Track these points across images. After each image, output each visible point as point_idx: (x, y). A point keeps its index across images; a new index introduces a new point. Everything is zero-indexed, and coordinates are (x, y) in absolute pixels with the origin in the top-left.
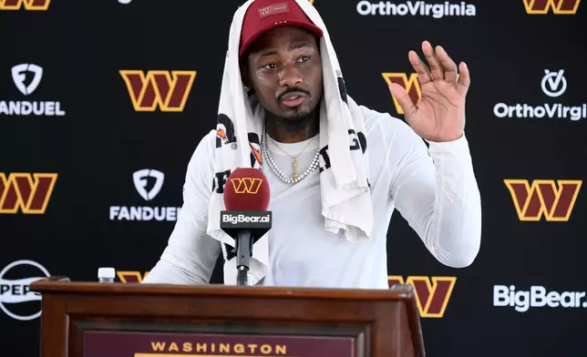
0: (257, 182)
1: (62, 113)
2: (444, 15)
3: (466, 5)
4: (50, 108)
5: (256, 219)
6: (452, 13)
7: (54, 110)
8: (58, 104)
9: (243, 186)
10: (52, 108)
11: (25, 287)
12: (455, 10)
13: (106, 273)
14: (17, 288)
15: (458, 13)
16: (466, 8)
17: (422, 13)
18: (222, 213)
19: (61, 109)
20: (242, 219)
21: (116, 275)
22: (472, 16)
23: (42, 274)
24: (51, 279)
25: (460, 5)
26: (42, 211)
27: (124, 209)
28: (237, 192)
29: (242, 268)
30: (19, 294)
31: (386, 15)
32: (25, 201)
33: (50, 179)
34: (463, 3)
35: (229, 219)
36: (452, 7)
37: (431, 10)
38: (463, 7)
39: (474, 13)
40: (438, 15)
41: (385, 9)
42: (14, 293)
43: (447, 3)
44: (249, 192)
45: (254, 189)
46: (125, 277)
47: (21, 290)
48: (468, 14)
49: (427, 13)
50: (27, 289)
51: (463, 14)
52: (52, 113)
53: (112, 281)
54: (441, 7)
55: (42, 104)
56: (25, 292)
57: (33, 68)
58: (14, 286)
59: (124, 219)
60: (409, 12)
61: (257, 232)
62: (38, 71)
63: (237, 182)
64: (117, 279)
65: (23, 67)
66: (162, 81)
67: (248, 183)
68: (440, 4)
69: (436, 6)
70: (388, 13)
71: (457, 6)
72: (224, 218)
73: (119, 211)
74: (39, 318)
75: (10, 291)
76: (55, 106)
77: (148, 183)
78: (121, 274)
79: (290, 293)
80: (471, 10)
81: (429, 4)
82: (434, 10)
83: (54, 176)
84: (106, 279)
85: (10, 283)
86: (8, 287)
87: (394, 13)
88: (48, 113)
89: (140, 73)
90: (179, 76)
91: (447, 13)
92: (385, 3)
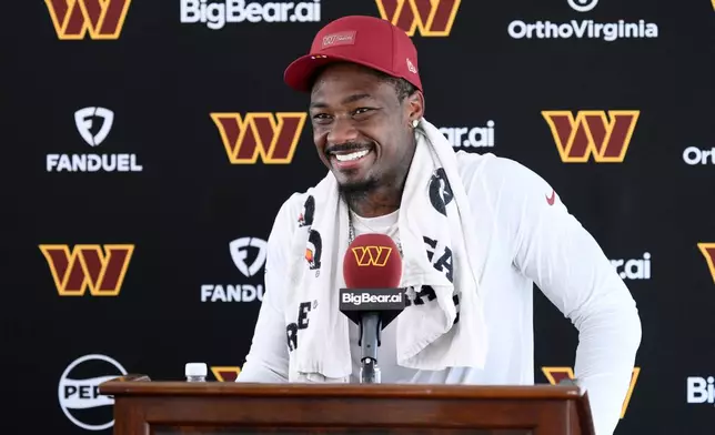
0: (385, 252)
1: (139, 168)
2: (618, 38)
3: (645, 24)
4: (124, 162)
5: (385, 299)
6: (628, 35)
7: (129, 165)
8: (133, 157)
9: (367, 257)
10: (127, 163)
11: (95, 388)
12: (631, 30)
13: (196, 370)
14: (85, 390)
15: (635, 35)
16: (646, 28)
17: (590, 35)
18: (342, 291)
19: (138, 163)
20: (366, 298)
21: (209, 371)
22: (653, 38)
23: (116, 372)
24: (128, 379)
25: (638, 24)
26: (115, 292)
27: (219, 288)
28: (359, 264)
29: (368, 361)
30: (89, 397)
31: (545, 37)
32: (94, 280)
33: (125, 252)
34: (642, 22)
35: (350, 298)
36: (628, 26)
37: (601, 31)
38: (642, 26)
39: (655, 34)
40: (610, 37)
41: (543, 31)
42: (81, 397)
43: (621, 22)
44: (375, 264)
45: (381, 261)
46: (222, 373)
47: (91, 392)
48: (649, 35)
49: (597, 35)
50: (98, 391)
51: (642, 35)
52: (126, 169)
53: (203, 380)
54: (614, 26)
55: (113, 157)
56: (96, 395)
57: (101, 112)
58: (81, 388)
59: (219, 300)
60: (574, 34)
61: (387, 315)
62: (108, 116)
63: (360, 253)
64: (210, 377)
65: (89, 111)
66: (264, 126)
67: (374, 253)
68: (612, 23)
69: (609, 26)
70: (548, 35)
71: (634, 26)
72: (344, 298)
73: (213, 291)
74: (112, 428)
75: (77, 394)
76: (129, 160)
77: (249, 254)
78: (216, 370)
79: (429, 392)
80: (652, 30)
81: (599, 23)
82: (606, 31)
83: (130, 248)
84: (196, 378)
85: (77, 383)
86: (74, 388)
87: (555, 35)
88: (121, 168)
89: (237, 116)
90: (285, 119)
91: (621, 35)
92: (543, 23)
